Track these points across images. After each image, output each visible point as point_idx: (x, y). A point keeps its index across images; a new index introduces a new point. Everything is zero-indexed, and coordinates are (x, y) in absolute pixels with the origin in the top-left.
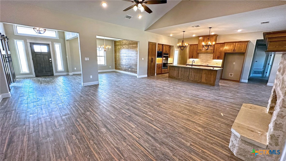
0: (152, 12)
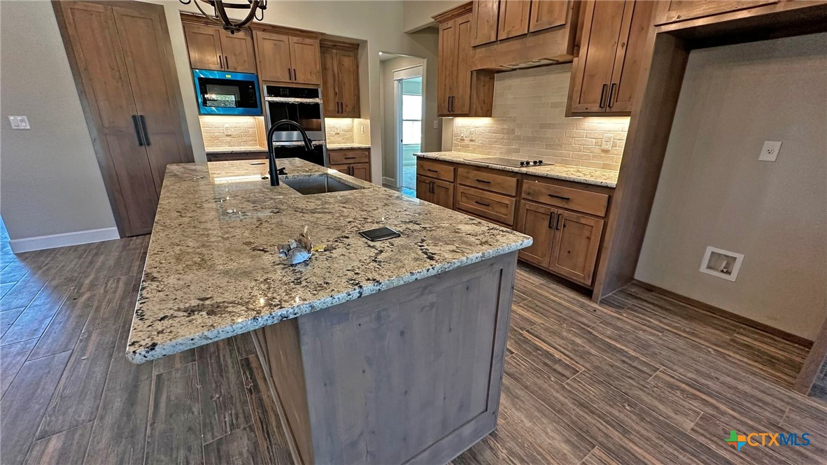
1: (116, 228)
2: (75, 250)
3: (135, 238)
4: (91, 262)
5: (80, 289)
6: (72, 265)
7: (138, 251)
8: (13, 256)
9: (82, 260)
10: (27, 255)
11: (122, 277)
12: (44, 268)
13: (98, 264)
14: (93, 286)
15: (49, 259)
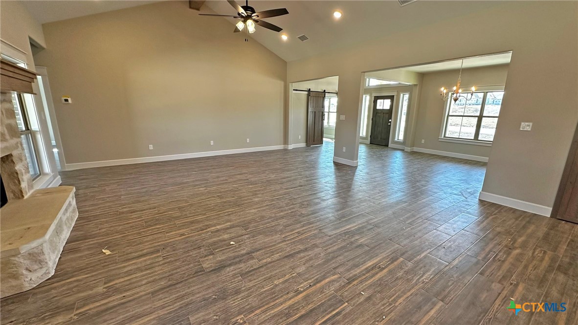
0: (288, 13)
1: (551, 209)
2: (513, 212)
3: (564, 222)
4: (524, 227)
5: (514, 243)
6: (510, 222)
7: (566, 236)
8: (477, 200)
9: (517, 222)
10: (486, 203)
11: (549, 252)
12: (494, 216)
13: (529, 231)
14: (524, 246)
15: (497, 211)
